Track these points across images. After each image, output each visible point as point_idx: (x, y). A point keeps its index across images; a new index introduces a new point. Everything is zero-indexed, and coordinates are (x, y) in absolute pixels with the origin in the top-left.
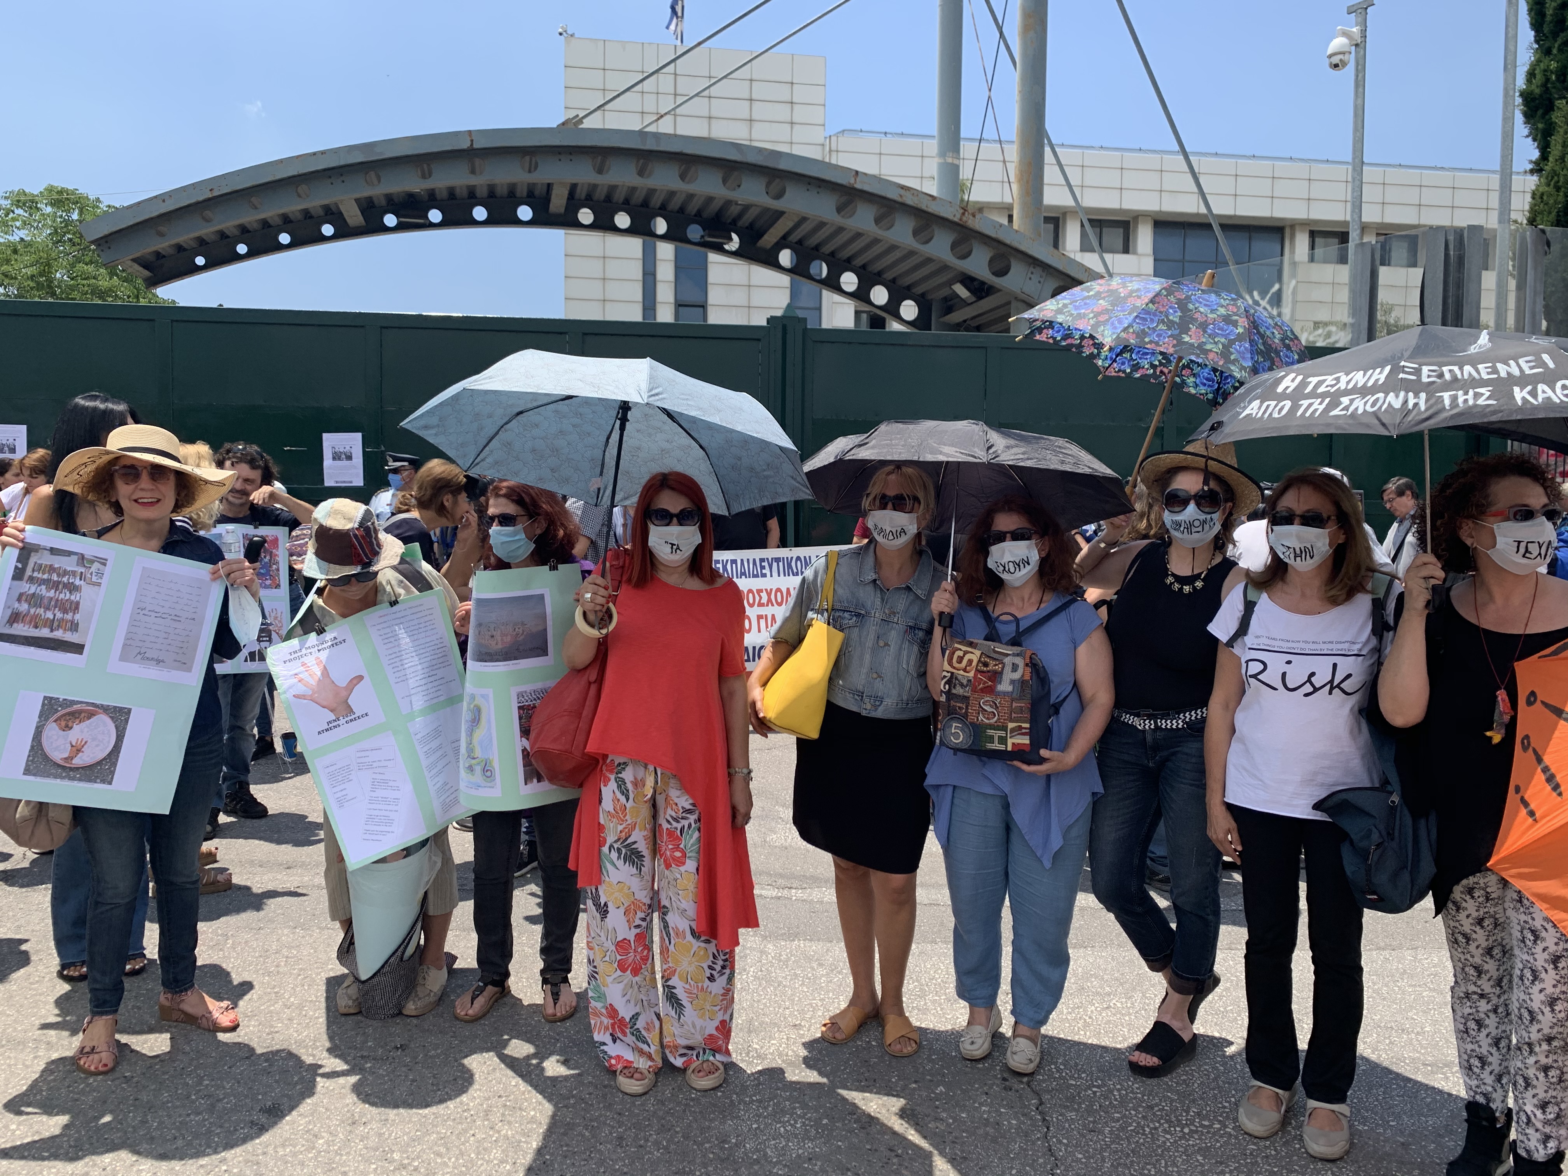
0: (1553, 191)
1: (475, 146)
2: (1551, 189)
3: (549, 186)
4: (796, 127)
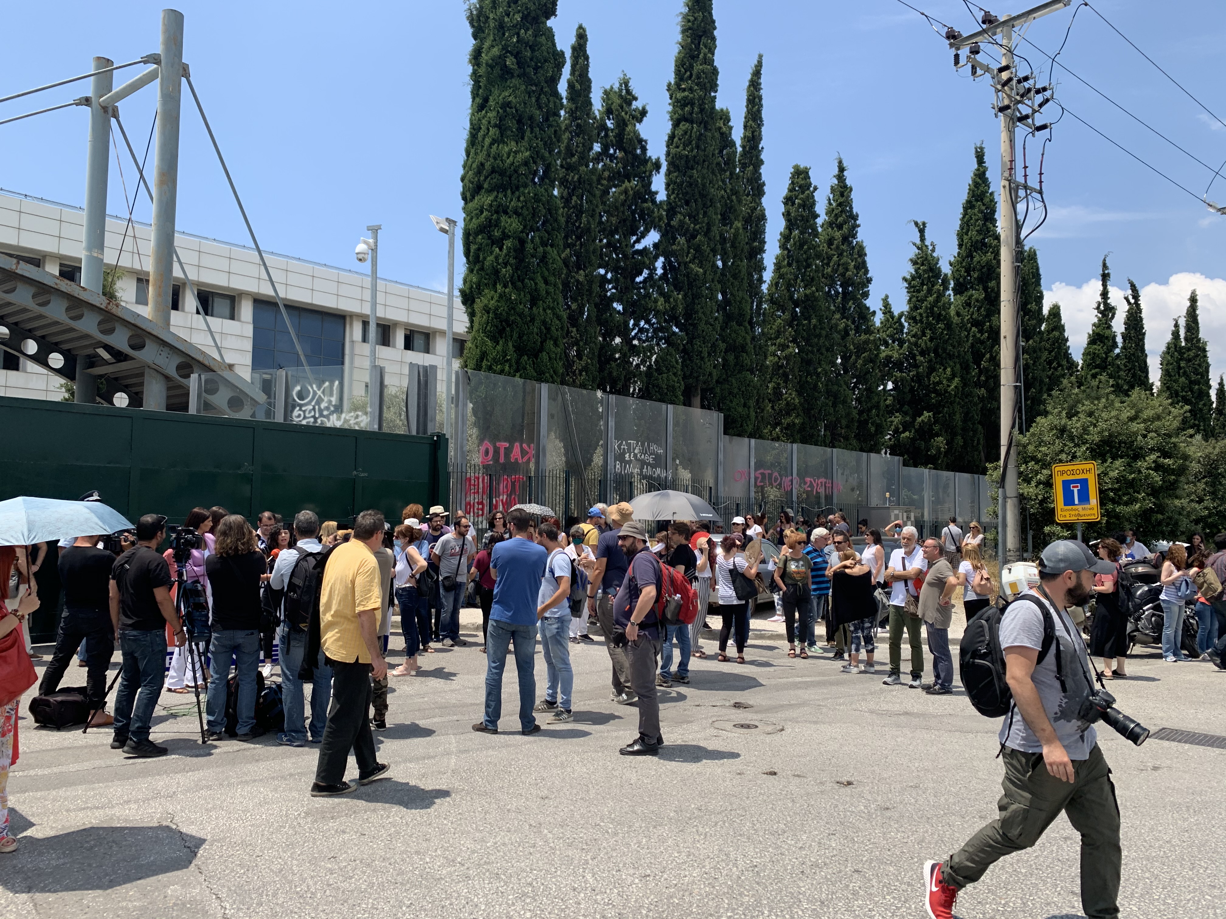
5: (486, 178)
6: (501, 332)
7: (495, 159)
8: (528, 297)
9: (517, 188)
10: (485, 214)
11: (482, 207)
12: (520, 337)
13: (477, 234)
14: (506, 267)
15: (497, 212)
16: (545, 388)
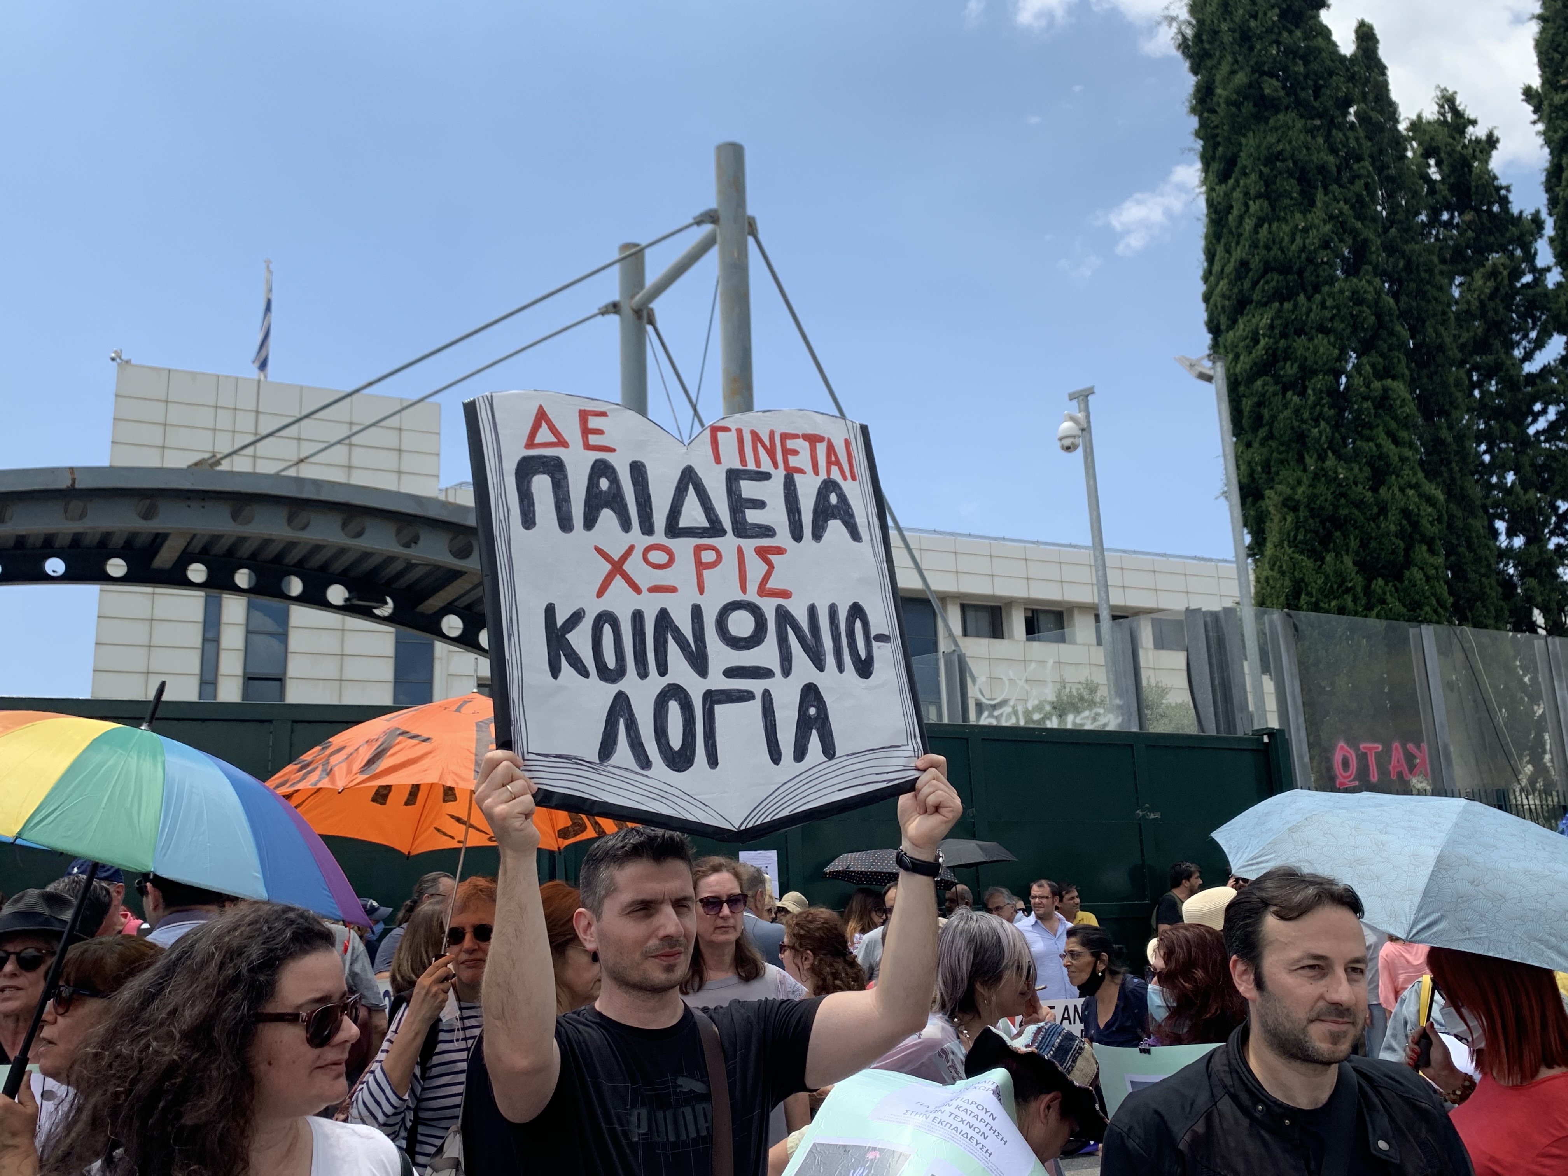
0: (1278, 576)
1: (77, 486)
2: (1275, 574)
3: (162, 537)
4: (403, 477)
5: (1255, 284)
6: (1326, 541)
7: (1268, 248)
8: (1368, 472)
9: (1317, 289)
10: (1263, 342)
11: (1255, 333)
12: (1364, 545)
13: (1251, 379)
14: (1317, 425)
15: (1284, 335)
16: (1428, 632)
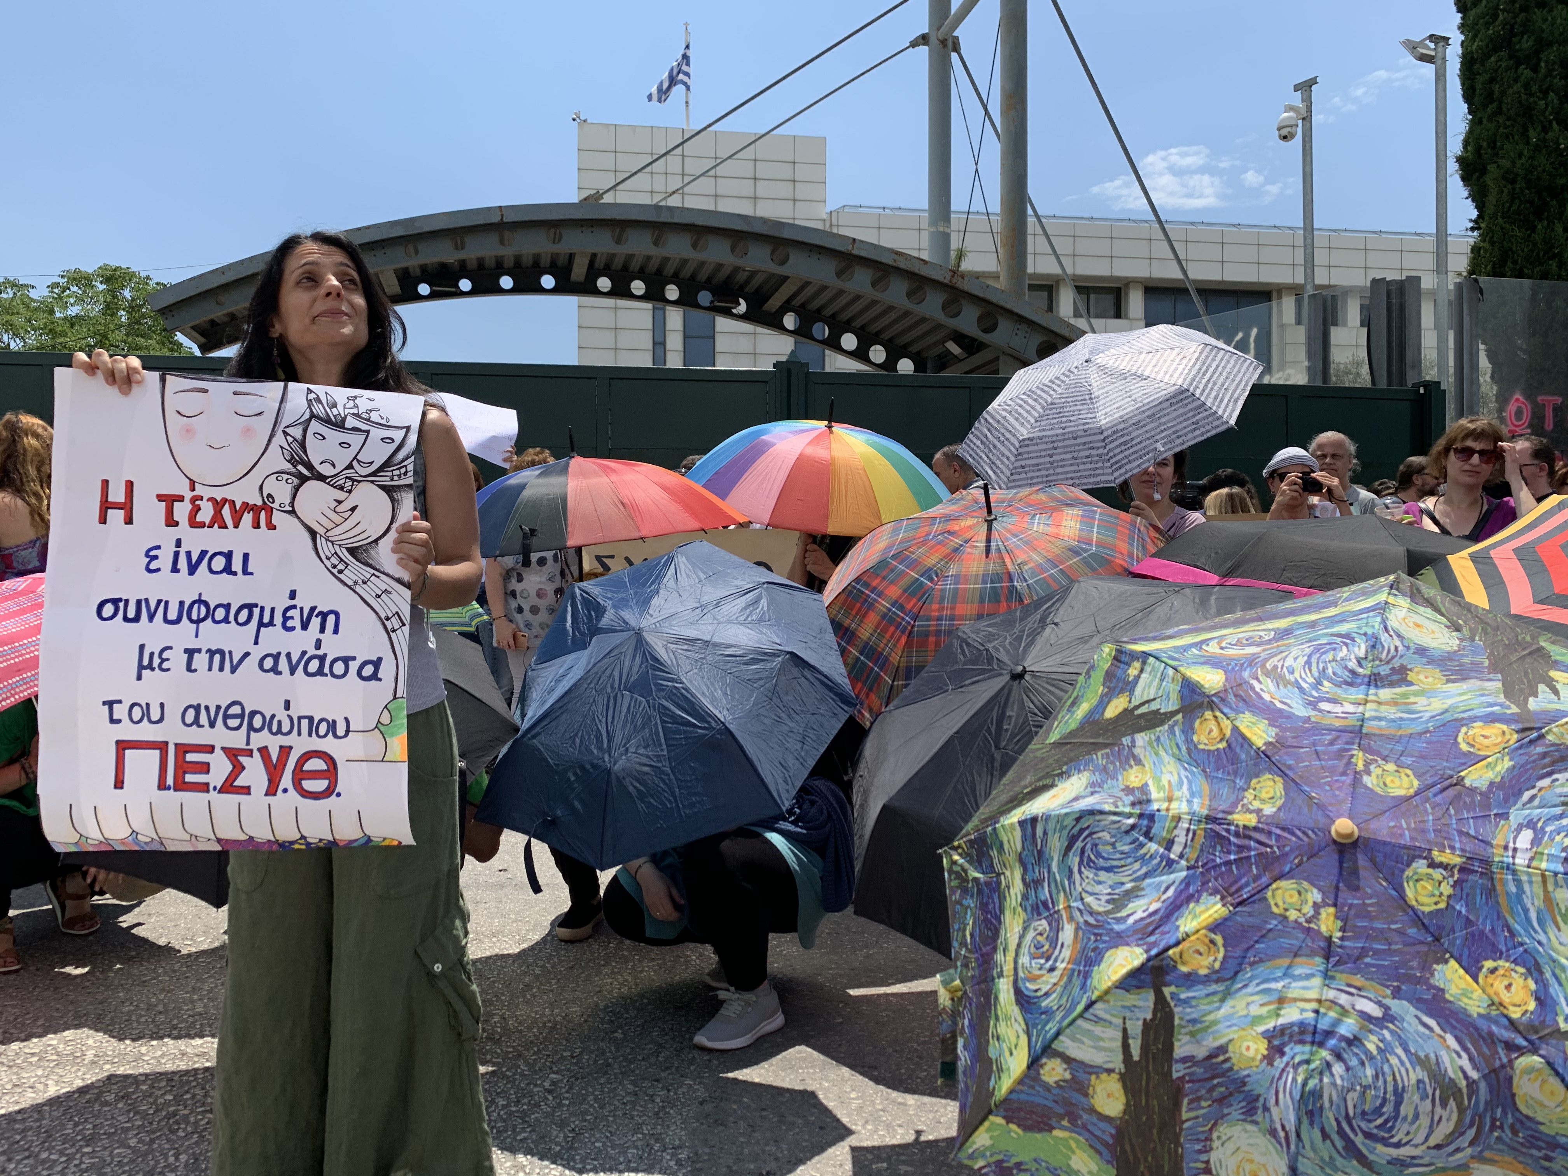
1: (505, 220)
3: (571, 256)
4: (797, 203)
